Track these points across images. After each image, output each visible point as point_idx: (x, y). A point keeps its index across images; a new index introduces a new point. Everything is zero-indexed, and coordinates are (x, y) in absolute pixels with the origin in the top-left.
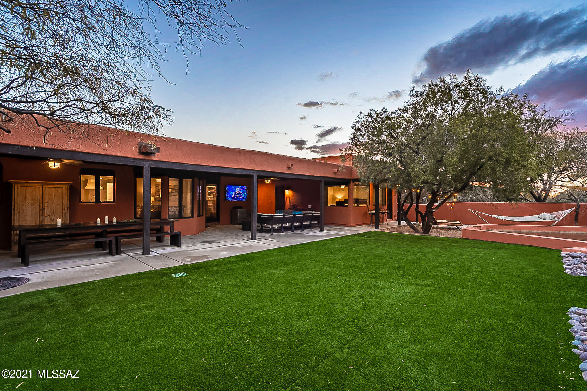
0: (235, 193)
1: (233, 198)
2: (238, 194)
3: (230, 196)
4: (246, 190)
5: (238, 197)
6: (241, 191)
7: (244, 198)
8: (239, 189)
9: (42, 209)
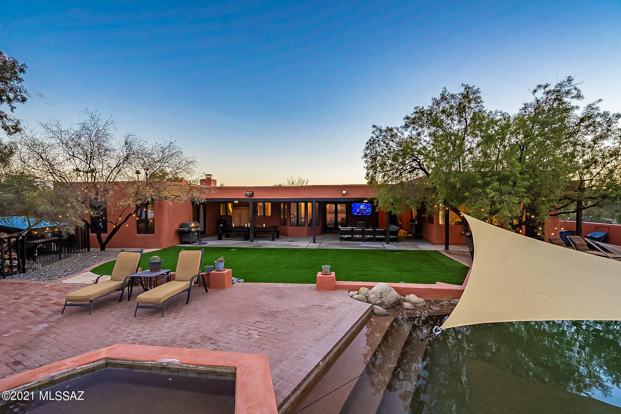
0: (360, 209)
1: (358, 213)
2: (362, 210)
3: (356, 212)
4: (370, 206)
5: (363, 212)
6: (365, 207)
7: (368, 213)
8: (363, 206)
9: (240, 219)
